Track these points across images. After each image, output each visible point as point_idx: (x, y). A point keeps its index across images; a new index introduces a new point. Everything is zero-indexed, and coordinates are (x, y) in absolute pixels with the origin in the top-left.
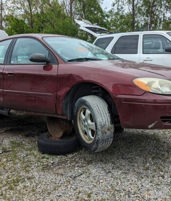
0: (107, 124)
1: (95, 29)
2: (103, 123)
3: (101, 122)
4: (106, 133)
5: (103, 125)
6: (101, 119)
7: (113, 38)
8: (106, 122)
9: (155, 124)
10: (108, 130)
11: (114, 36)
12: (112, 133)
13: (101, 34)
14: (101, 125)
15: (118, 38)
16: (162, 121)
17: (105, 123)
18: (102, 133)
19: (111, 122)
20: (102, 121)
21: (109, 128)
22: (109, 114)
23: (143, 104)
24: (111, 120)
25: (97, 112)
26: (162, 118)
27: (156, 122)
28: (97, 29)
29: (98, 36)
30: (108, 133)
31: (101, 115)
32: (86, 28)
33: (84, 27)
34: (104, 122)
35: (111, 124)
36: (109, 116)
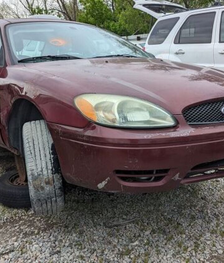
0: (45, 172)
1: (160, 7)
2: (37, 171)
3: (33, 170)
4: (43, 188)
5: (36, 175)
6: (33, 164)
7: (179, 18)
8: (44, 169)
9: (106, 183)
10: (48, 183)
11: (180, 17)
12: (56, 189)
13: (165, 14)
14: (32, 175)
15: (185, 19)
16: (119, 177)
17: (42, 171)
18: (35, 189)
19: (54, 170)
20: (34, 168)
21: (49, 180)
22: (52, 156)
23: (85, 145)
24: (54, 167)
25: (29, 153)
26: (118, 172)
27: (107, 180)
28: (164, 7)
29: (160, 17)
30: (48, 188)
31: (34, 158)
32: (144, 5)
33: (140, 4)
34: (40, 169)
35: (52, 173)
36: (50, 159)
